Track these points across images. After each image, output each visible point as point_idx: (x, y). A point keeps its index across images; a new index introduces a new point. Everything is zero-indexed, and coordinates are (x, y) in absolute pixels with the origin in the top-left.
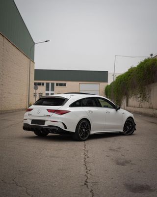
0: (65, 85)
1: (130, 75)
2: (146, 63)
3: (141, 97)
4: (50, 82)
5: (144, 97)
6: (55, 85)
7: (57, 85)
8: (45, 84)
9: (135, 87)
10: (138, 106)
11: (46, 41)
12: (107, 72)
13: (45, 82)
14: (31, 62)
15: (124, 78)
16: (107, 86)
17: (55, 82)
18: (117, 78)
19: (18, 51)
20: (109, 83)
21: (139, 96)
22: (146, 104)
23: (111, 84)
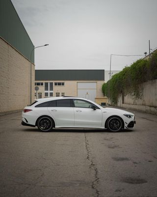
0: (63, 84)
1: (124, 75)
2: (138, 64)
3: (135, 95)
4: (49, 82)
5: (138, 95)
6: (54, 84)
7: (56, 84)
8: (44, 84)
9: (129, 86)
10: (133, 103)
11: (46, 45)
12: (104, 70)
13: (44, 82)
14: (32, 65)
15: (119, 77)
16: (104, 84)
17: (54, 82)
18: (113, 76)
19: (20, 56)
20: (106, 82)
21: (133, 94)
22: (139, 101)
23: (108, 82)
